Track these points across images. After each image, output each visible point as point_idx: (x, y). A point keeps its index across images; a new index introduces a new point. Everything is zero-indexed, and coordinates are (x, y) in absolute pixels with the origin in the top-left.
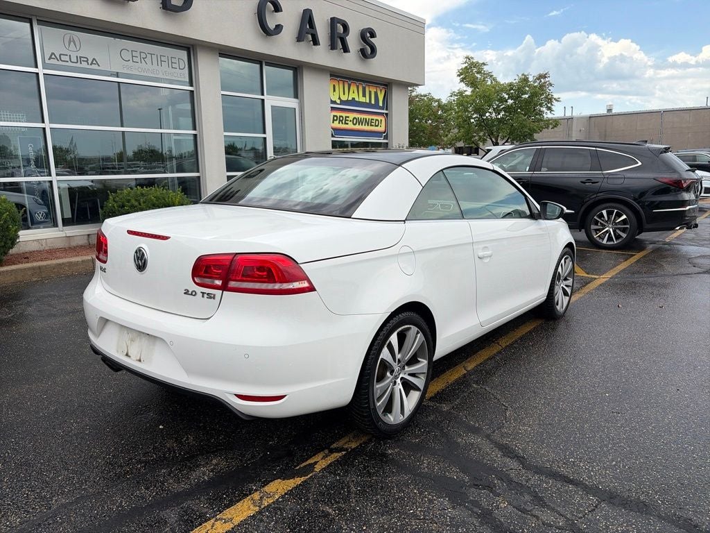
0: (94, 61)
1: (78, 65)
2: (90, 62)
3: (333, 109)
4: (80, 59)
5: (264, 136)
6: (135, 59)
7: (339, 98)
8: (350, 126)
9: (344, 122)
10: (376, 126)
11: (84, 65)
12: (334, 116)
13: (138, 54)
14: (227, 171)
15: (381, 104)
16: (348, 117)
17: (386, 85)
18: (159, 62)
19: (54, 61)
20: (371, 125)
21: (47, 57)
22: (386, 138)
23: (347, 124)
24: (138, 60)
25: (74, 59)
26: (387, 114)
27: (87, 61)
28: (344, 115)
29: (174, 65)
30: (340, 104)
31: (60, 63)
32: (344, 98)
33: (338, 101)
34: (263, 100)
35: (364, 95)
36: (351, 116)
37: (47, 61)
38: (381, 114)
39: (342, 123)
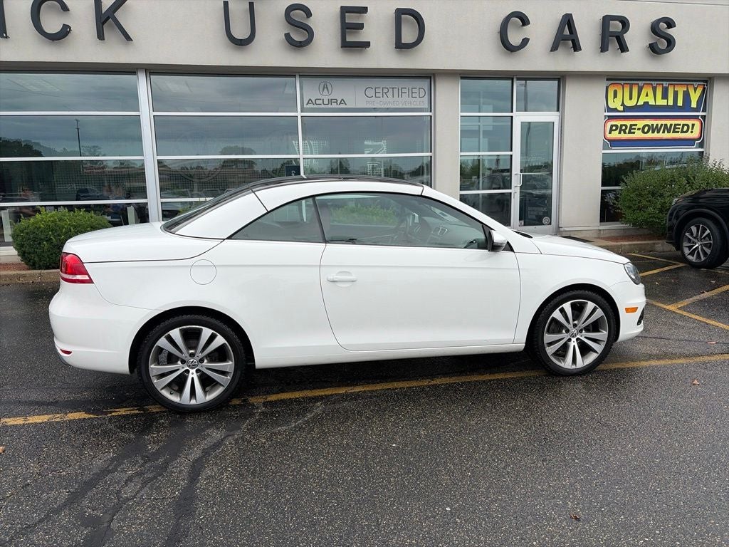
0: (343, 101)
1: (329, 106)
2: (338, 103)
3: (610, 118)
4: (331, 101)
5: (510, 153)
6: (377, 95)
7: (623, 104)
8: (638, 135)
9: (627, 131)
10: (682, 132)
11: (334, 105)
12: (612, 126)
13: (380, 90)
14: (461, 190)
15: (694, 105)
16: (636, 125)
17: (706, 81)
18: (400, 94)
19: (311, 106)
20: (674, 132)
21: (305, 102)
22: (701, 145)
23: (634, 133)
24: (380, 95)
25: (326, 102)
26: (704, 117)
27: (336, 102)
28: (628, 123)
29: (414, 95)
30: (624, 111)
31: (315, 106)
32: (629, 103)
33: (621, 108)
34: (512, 117)
35: (665, 96)
36: (640, 123)
37: (305, 106)
38: (696, 117)
39: (625, 133)
